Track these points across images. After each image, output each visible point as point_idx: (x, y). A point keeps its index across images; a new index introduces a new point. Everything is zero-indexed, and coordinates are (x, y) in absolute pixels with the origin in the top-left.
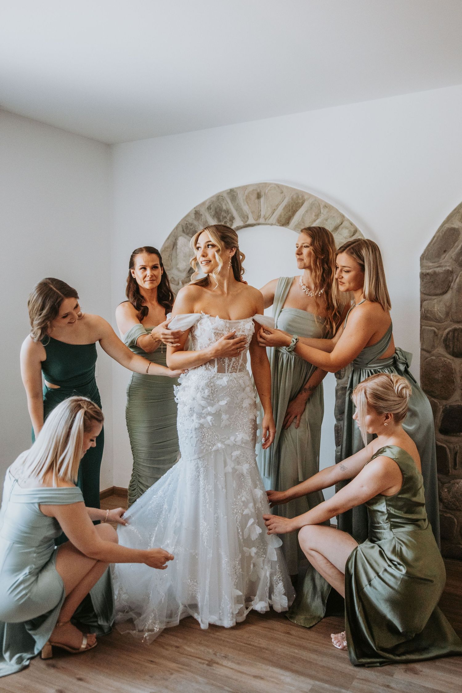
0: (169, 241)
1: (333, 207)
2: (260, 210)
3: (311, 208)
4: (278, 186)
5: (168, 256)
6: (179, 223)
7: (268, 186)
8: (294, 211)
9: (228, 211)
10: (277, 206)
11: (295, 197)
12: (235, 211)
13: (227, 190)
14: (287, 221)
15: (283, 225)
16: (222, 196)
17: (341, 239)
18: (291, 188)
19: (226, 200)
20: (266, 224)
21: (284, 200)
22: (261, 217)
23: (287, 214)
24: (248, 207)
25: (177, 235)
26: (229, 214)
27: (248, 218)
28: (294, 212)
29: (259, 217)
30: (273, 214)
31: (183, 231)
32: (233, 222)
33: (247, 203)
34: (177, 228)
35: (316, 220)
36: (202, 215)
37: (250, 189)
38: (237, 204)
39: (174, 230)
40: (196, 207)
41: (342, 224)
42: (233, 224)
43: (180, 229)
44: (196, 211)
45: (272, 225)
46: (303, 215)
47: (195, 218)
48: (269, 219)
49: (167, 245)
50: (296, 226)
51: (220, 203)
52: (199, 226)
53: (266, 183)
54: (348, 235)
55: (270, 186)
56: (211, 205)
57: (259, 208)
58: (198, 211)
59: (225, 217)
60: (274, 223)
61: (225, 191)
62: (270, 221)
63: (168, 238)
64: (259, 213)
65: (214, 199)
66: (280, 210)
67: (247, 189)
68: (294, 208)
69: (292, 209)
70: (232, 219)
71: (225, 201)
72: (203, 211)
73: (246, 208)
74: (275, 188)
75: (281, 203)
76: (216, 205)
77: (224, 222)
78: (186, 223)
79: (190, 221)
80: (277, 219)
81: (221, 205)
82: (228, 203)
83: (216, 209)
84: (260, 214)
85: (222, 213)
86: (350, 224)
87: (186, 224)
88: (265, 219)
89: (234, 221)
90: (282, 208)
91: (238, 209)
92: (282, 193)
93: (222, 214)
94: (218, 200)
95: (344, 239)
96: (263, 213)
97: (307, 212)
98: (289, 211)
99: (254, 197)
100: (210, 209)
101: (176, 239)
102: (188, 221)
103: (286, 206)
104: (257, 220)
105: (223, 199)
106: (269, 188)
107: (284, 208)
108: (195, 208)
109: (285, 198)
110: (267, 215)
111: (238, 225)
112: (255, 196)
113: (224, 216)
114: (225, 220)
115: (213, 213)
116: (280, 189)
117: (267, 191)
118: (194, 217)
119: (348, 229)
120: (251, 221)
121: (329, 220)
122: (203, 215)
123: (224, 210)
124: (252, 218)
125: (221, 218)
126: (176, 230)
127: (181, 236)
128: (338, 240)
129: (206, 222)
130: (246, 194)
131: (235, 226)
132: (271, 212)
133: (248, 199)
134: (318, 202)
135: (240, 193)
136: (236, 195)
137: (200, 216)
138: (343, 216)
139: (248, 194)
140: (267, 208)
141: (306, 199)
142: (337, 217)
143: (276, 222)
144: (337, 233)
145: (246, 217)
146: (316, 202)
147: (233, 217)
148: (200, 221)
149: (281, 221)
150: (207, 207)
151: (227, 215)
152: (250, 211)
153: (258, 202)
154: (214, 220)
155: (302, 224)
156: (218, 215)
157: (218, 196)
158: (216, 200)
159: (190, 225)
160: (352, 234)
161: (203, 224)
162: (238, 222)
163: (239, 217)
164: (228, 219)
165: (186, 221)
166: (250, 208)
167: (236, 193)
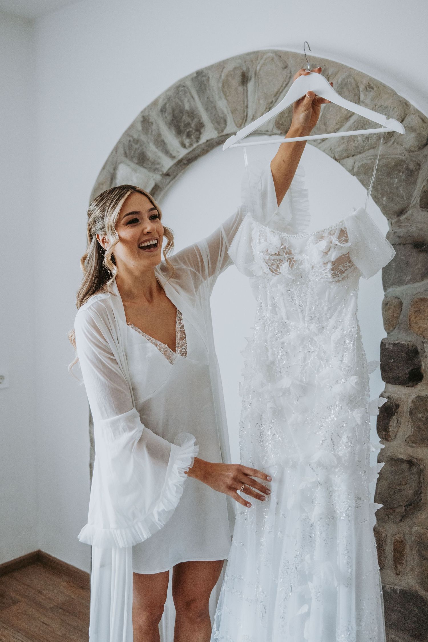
0: (105, 172)
1: (385, 86)
2: (247, 107)
4: (279, 55)
6: (120, 140)
7: (262, 58)
9: (192, 113)
10: (277, 94)
12: (205, 111)
13: (192, 74)
16: (184, 87)
17: (401, 154)
19: (190, 93)
21: (289, 83)
24: (225, 102)
25: (117, 162)
26: (194, 119)
27: (225, 122)
31: (125, 153)
32: (200, 133)
33: (225, 94)
34: (116, 149)
36: (152, 123)
37: (230, 67)
38: (208, 97)
39: (112, 152)
42: (201, 136)
43: (121, 151)
44: (143, 117)
47: (143, 129)
49: (101, 179)
51: (180, 98)
52: (148, 143)
53: (256, 53)
54: (416, 143)
55: (265, 57)
56: (165, 104)
57: (244, 104)
58: (147, 116)
59: (188, 125)
60: (271, 131)
61: (189, 75)
62: (264, 127)
63: (104, 168)
64: (244, 111)
65: (171, 93)
67: (224, 67)
70: (200, 127)
71: (188, 94)
72: (154, 116)
73: (222, 105)
74: (273, 59)
75: (283, 90)
76: (174, 104)
77: (186, 133)
78: (128, 139)
79: (136, 136)
80: (276, 121)
81: (182, 102)
82: (193, 97)
83: (173, 110)
84: (245, 114)
85: (184, 117)
86: (420, 121)
87: (130, 141)
89: (202, 130)
91: (211, 107)
92: (286, 67)
93: (183, 120)
94: (178, 93)
95: (407, 154)
96: (250, 112)
99: (235, 82)
100: (165, 112)
101: (115, 169)
102: (132, 137)
104: (241, 125)
105: (185, 92)
106: (262, 61)
108: (142, 112)
109: (290, 77)
111: (208, 138)
112: (238, 78)
113: (186, 122)
114: (188, 130)
115: (169, 118)
116: (282, 59)
117: (258, 68)
118: (141, 128)
119: (414, 131)
120: (231, 128)
122: (154, 123)
123: (187, 111)
124: (233, 122)
125: (182, 126)
126: (114, 152)
127: (121, 162)
128: (393, 156)
129: (159, 135)
130: (223, 77)
131: (203, 139)
132: (265, 108)
133: (226, 87)
134: (354, 78)
135: (212, 78)
136: (205, 82)
137: (149, 126)
138: (406, 104)
139: (227, 76)
140: (259, 100)
141: (331, 76)
142: (394, 109)
143: (275, 127)
144: (392, 141)
145: (222, 121)
146: (349, 80)
147: (202, 124)
148: (149, 135)
149: (282, 125)
150: (159, 107)
151: (192, 120)
152: (229, 110)
153: (242, 90)
154: (171, 131)
155: (323, 127)
156: (177, 121)
157: (177, 86)
158: (175, 94)
159: (135, 143)
160: (424, 142)
161: (154, 138)
162: (209, 133)
163: (209, 121)
164: (192, 128)
165: (130, 137)
166: (229, 105)
167: (206, 77)
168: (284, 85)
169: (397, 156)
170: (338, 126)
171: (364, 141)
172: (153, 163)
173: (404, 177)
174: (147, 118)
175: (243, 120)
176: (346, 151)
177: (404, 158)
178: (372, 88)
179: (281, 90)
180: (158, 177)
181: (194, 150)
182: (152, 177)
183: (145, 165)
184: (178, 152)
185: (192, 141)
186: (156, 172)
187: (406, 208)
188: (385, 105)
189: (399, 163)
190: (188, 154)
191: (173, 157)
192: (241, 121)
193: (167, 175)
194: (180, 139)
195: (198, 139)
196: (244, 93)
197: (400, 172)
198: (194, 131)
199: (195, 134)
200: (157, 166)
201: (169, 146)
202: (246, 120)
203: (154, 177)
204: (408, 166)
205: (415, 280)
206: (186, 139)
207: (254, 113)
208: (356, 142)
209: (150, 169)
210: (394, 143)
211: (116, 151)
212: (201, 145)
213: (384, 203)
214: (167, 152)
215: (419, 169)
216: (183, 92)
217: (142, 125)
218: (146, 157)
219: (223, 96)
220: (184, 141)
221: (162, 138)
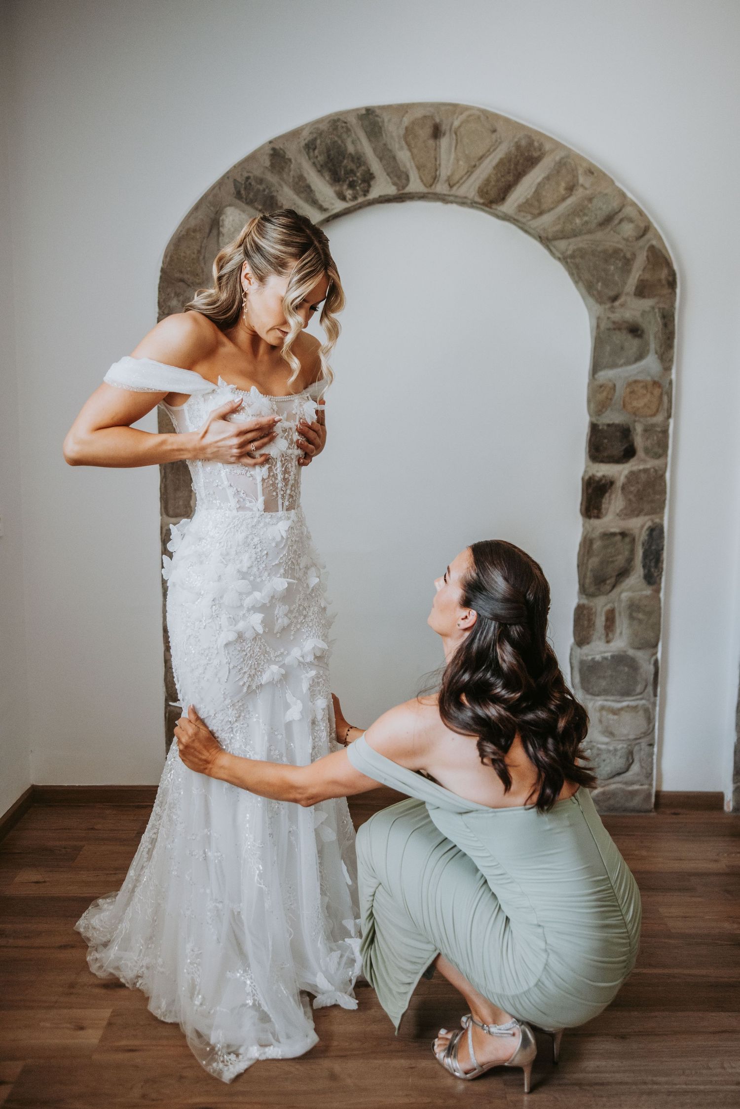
0: (200, 215)
1: (604, 174)
2: (440, 165)
4: (486, 115)
5: (196, 252)
6: (228, 173)
7: (462, 113)
8: (520, 174)
9: (358, 159)
10: (481, 158)
11: (523, 143)
12: (378, 160)
13: (357, 110)
14: (502, 195)
15: (491, 202)
16: (345, 123)
17: (618, 242)
18: (516, 122)
19: (355, 132)
20: (450, 200)
21: (497, 147)
22: (441, 179)
23: (503, 180)
24: (408, 154)
25: (221, 202)
26: (360, 166)
27: (408, 179)
28: (519, 176)
29: (435, 179)
30: (470, 176)
31: (238, 195)
32: (369, 186)
33: (409, 145)
34: (220, 184)
35: (567, 198)
36: (290, 160)
37: (419, 113)
38: (384, 144)
39: (213, 188)
41: (620, 211)
42: (371, 189)
43: (230, 188)
44: (274, 149)
46: (539, 184)
47: (273, 165)
48: (459, 187)
49: (192, 223)
50: (519, 206)
51: (340, 137)
52: (280, 185)
53: (455, 106)
54: (635, 234)
55: (466, 113)
56: (315, 139)
57: (435, 160)
58: (281, 149)
59: (352, 172)
60: (468, 199)
61: (354, 110)
62: (461, 194)
63: (197, 208)
64: (436, 170)
65: (324, 127)
66: (486, 169)
67: (407, 112)
68: (520, 168)
69: (516, 170)
70: (368, 178)
71: (353, 134)
72: (293, 151)
73: (404, 156)
74: (479, 118)
75: (489, 155)
76: (329, 141)
77: (347, 182)
78: (246, 175)
79: (258, 173)
80: (479, 188)
81: (343, 141)
82: (358, 139)
83: (328, 150)
84: (437, 174)
85: (345, 161)
86: (637, 213)
87: (248, 178)
88: (451, 186)
89: (372, 183)
90: (494, 163)
91: (386, 155)
92: (494, 131)
93: (343, 164)
94: (335, 129)
95: (624, 242)
96: (444, 173)
97: (548, 178)
98: (509, 173)
99: (425, 132)
100: (314, 149)
101: (218, 213)
102: (251, 172)
103: (501, 159)
104: (431, 186)
105: (347, 130)
106: (462, 117)
107: (497, 165)
108: (270, 142)
109: (500, 143)
110: (456, 177)
111: (382, 194)
112: (428, 130)
113: (349, 167)
114: (351, 179)
115: (321, 159)
116: (489, 120)
117: (457, 124)
118: (268, 163)
119: (631, 222)
120: (415, 187)
121: (595, 201)
122: (293, 161)
123: (350, 154)
124: (418, 181)
125: (342, 172)
126: (217, 188)
127: (230, 205)
128: (611, 244)
129: (301, 178)
130: (405, 123)
131: (374, 194)
132: (466, 171)
133: (410, 137)
134: (573, 160)
135: (389, 120)
136: (380, 124)
137: (286, 163)
138: (623, 195)
139: (413, 123)
140: (458, 161)
141: (548, 151)
142: (613, 197)
143: (477, 194)
144: (610, 228)
145: (404, 176)
146: (569, 160)
147: (371, 174)
148: (284, 176)
149: (487, 193)
150: (303, 143)
151: (358, 168)
152: (413, 165)
153: (434, 144)
154: (322, 175)
155: (536, 203)
156: (333, 165)
157: (334, 120)
158: (331, 130)
159: (256, 182)
160: (641, 233)
161: (293, 181)
162: (382, 186)
163: (385, 174)
164: (358, 177)
165: (247, 172)
166: (413, 159)
167: (380, 117)
168: (491, 150)
169: (614, 244)
170: (552, 206)
171: (582, 225)
173: (620, 265)
174: (281, 152)
176: (562, 231)
177: (621, 246)
178: (592, 174)
179: (486, 155)
181: (355, 204)
184: (333, 204)
185: (357, 193)
187: (619, 294)
188: (606, 191)
189: (616, 251)
190: (348, 207)
191: (322, 209)
192: (432, 181)
194: (337, 188)
195: (366, 192)
196: (436, 149)
197: (617, 259)
198: (360, 182)
199: (362, 185)
201: (317, 194)
202: (438, 180)
204: (625, 254)
205: (628, 363)
206: (347, 189)
207: (449, 174)
208: (573, 224)
210: (611, 231)
211: (220, 188)
212: (369, 200)
213: (599, 288)
214: (314, 202)
215: (635, 258)
216: (345, 129)
217: (271, 160)
218: (277, 204)
219: (405, 147)
220: (344, 192)
221: (308, 182)
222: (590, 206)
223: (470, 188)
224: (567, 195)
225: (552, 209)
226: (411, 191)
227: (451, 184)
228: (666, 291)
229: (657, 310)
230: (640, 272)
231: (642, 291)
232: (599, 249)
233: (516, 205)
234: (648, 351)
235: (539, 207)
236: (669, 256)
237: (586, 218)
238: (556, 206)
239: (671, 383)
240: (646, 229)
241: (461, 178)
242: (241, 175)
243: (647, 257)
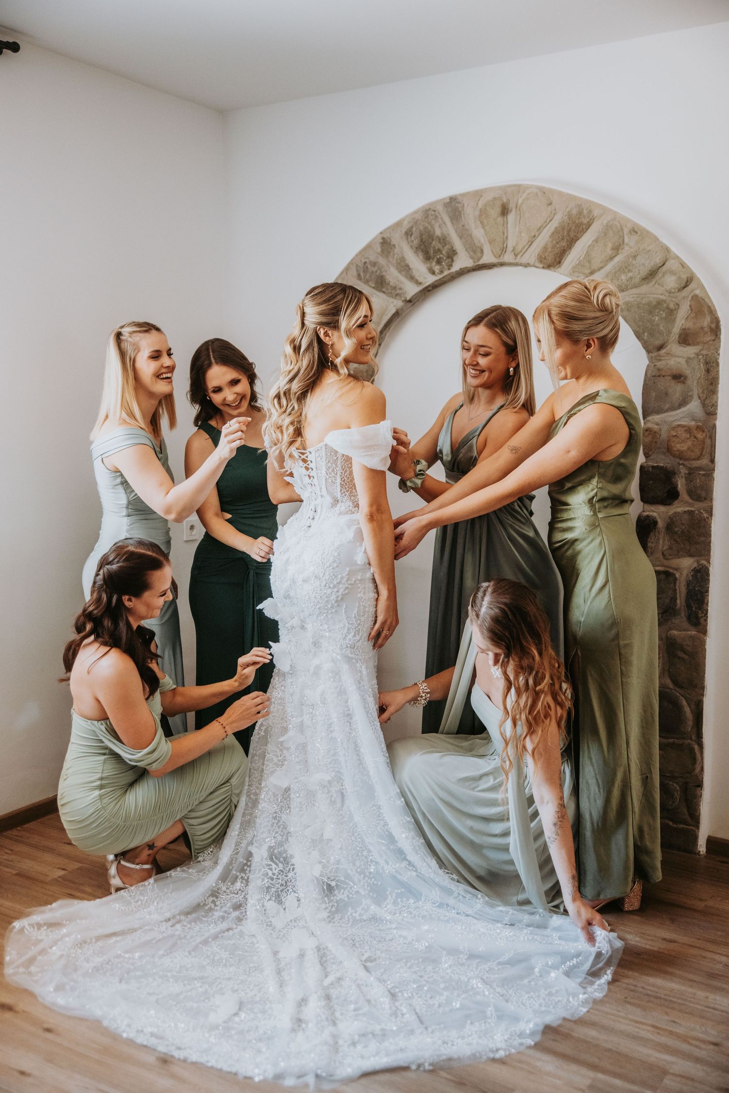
1: (648, 232)
2: (507, 238)
3: (605, 234)
4: (543, 191)
6: (352, 260)
7: (525, 192)
8: (572, 239)
9: (444, 240)
10: (540, 229)
11: (574, 212)
12: (459, 238)
13: (444, 199)
14: (558, 260)
15: (549, 267)
16: (434, 211)
17: (662, 294)
18: (568, 194)
19: (442, 218)
20: (516, 265)
21: (553, 218)
22: (507, 250)
23: (557, 245)
24: (482, 231)
26: (445, 245)
27: (482, 251)
28: (572, 242)
29: (504, 250)
30: (530, 246)
31: (359, 275)
32: (453, 261)
33: (482, 223)
34: (346, 270)
35: (614, 257)
36: (394, 246)
37: (489, 197)
38: (463, 226)
40: (385, 230)
41: (664, 265)
42: (454, 264)
44: (383, 238)
45: (527, 265)
46: (589, 246)
47: (382, 251)
48: (522, 255)
50: (574, 267)
51: (429, 223)
52: (388, 267)
53: (519, 186)
54: (677, 286)
55: (528, 191)
56: (412, 227)
57: (504, 235)
58: (388, 237)
59: (439, 251)
60: (532, 264)
61: (441, 200)
62: (524, 260)
64: (504, 242)
65: (418, 216)
66: (544, 238)
67: (482, 196)
68: (572, 234)
69: (569, 236)
70: (452, 255)
71: (440, 221)
72: (397, 238)
73: (479, 234)
74: (536, 194)
75: (547, 225)
76: (422, 228)
77: (435, 259)
78: (363, 261)
79: (372, 258)
80: (538, 255)
81: (432, 227)
82: (444, 223)
83: (421, 235)
84: (505, 245)
85: (434, 243)
86: (680, 266)
87: (365, 263)
88: (516, 255)
89: (455, 258)
90: (550, 233)
91: (465, 234)
92: (550, 204)
93: (432, 245)
94: (427, 217)
95: (667, 294)
96: (511, 244)
97: (596, 241)
98: (563, 239)
99: (495, 212)
100: (411, 236)
102: (368, 258)
103: (556, 228)
104: (500, 256)
105: (436, 217)
106: (524, 195)
107: (553, 234)
108: (381, 233)
109: (555, 214)
110: (519, 248)
111: (462, 267)
112: (498, 210)
113: (437, 248)
114: (438, 257)
115: (416, 242)
116: (546, 196)
117: (520, 201)
118: (379, 250)
119: (675, 275)
120: (488, 258)
121: (639, 258)
122: (397, 246)
123: (437, 236)
124: (490, 252)
125: (431, 252)
126: (345, 273)
128: (655, 296)
129: (403, 259)
130: (480, 206)
131: (456, 267)
132: (527, 241)
133: (483, 217)
134: (619, 222)
135: (468, 205)
136: (460, 209)
137: (392, 248)
138: (667, 249)
139: (485, 205)
140: (521, 233)
141: (596, 216)
142: (656, 253)
143: (537, 260)
144: (654, 282)
145: (479, 250)
146: (615, 223)
147: (454, 251)
148: (391, 259)
149: (545, 259)
150: (404, 230)
151: (443, 247)
152: (486, 240)
153: (502, 221)
154: (418, 256)
155: (587, 264)
156: (425, 246)
157: (426, 210)
158: (424, 218)
159: (371, 265)
160: (683, 285)
161: (397, 262)
162: (462, 261)
163: (465, 250)
164: (443, 255)
165: (365, 258)
166: (486, 235)
167: (460, 203)
168: (548, 221)
169: (658, 296)
170: (601, 265)
171: (627, 281)
172: (395, 288)
173: (664, 315)
174: (389, 240)
175: (503, 251)
177: (664, 298)
178: (637, 233)
179: (544, 226)
180: (399, 303)
181: (443, 277)
182: (393, 302)
183: (384, 290)
184: (425, 278)
185: (443, 268)
186: (398, 297)
187: (665, 343)
188: (649, 248)
189: (659, 303)
190: (436, 281)
191: (418, 283)
192: (501, 252)
193: (410, 301)
194: (428, 265)
195: (450, 266)
196: (503, 225)
197: (661, 310)
198: (445, 258)
199: (447, 261)
200: (398, 291)
201: (414, 271)
202: (505, 251)
203: (395, 303)
204: (668, 305)
205: (673, 408)
206: (435, 266)
207: (514, 245)
208: (620, 281)
209: (390, 295)
210: (655, 284)
211: (347, 273)
212: (451, 273)
213: (645, 338)
214: (412, 278)
215: (678, 308)
216: (433, 217)
217: (381, 247)
218: (385, 282)
219: (480, 225)
220: (433, 267)
221: (407, 262)
222: (634, 262)
223: (531, 255)
224: (614, 255)
225: (602, 268)
226: (485, 262)
227: (516, 254)
228: (709, 337)
229: (700, 357)
230: (683, 321)
231: (685, 339)
232: (643, 302)
233: (570, 267)
234: (692, 396)
235: (590, 268)
236: (712, 303)
237: (630, 274)
238: (606, 265)
239: (715, 426)
240: (689, 281)
241: (523, 248)
242: (361, 261)
243: (690, 306)
